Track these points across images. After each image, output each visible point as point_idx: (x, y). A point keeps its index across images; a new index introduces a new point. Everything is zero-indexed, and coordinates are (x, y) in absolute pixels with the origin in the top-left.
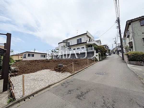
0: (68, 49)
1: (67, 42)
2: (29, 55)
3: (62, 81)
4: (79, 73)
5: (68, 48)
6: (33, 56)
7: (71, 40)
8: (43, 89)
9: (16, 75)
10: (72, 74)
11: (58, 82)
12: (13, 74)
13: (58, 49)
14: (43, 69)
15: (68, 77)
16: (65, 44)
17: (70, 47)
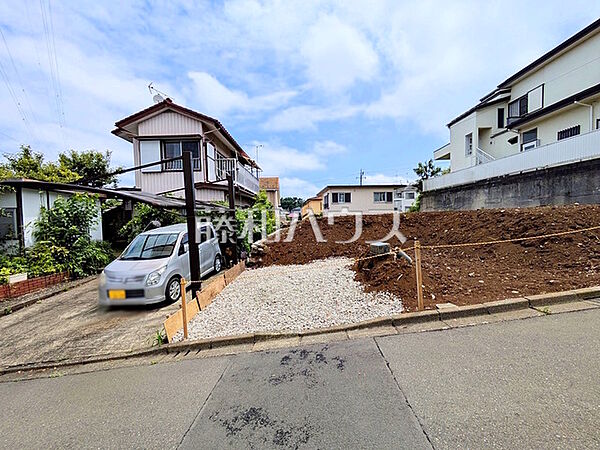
0: (513, 141)
1: (509, 98)
2: (335, 199)
3: (318, 333)
4: (471, 320)
5: (512, 134)
6: (348, 198)
7: (538, 74)
8: (230, 341)
9: (260, 265)
10: (405, 316)
11: (299, 335)
12: (254, 261)
13: (447, 157)
14: (335, 256)
15: (361, 327)
16: (490, 118)
17: (531, 125)
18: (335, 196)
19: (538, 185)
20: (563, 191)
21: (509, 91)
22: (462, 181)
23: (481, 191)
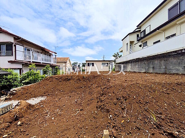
1: (140, 30)
5: (140, 44)
13: (122, 51)
17: (146, 40)
18: (88, 64)
19: (145, 63)
20: (152, 66)
21: (140, 28)
22: (125, 60)
23: (129, 64)
